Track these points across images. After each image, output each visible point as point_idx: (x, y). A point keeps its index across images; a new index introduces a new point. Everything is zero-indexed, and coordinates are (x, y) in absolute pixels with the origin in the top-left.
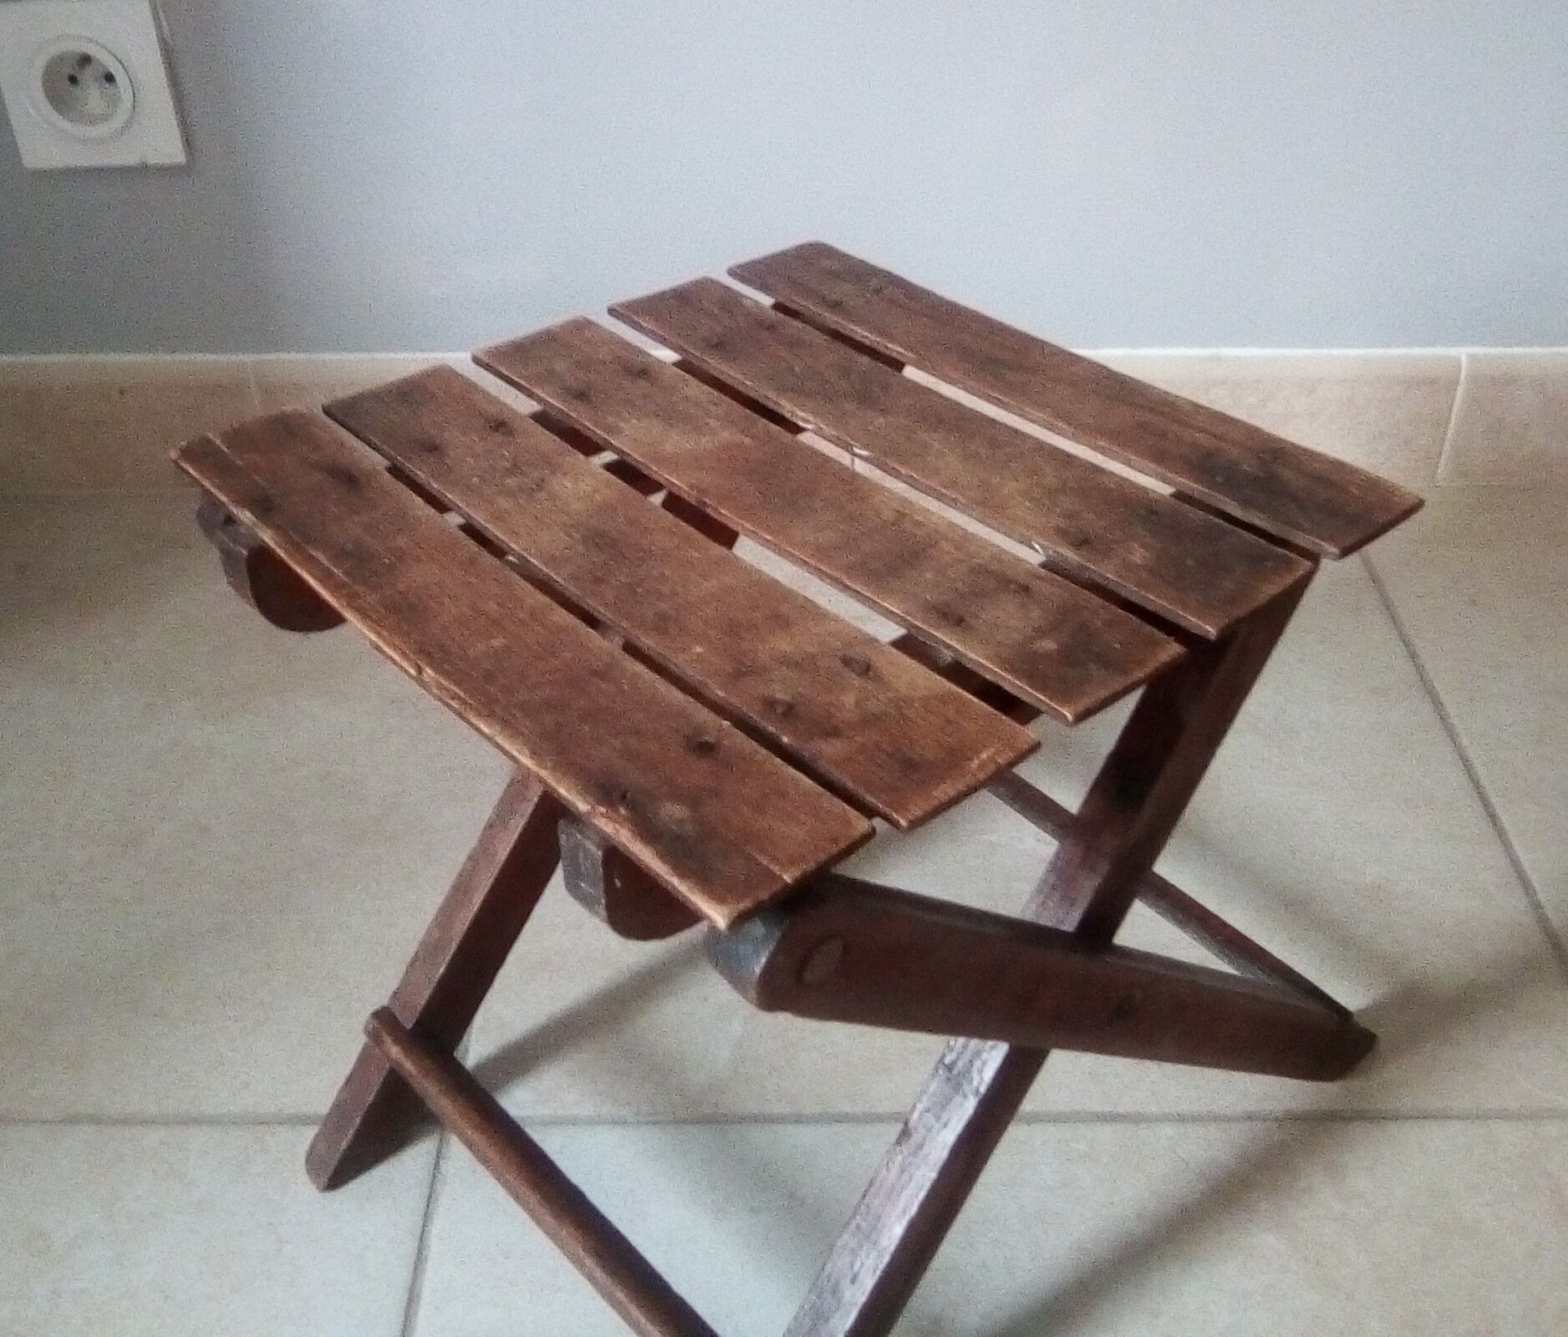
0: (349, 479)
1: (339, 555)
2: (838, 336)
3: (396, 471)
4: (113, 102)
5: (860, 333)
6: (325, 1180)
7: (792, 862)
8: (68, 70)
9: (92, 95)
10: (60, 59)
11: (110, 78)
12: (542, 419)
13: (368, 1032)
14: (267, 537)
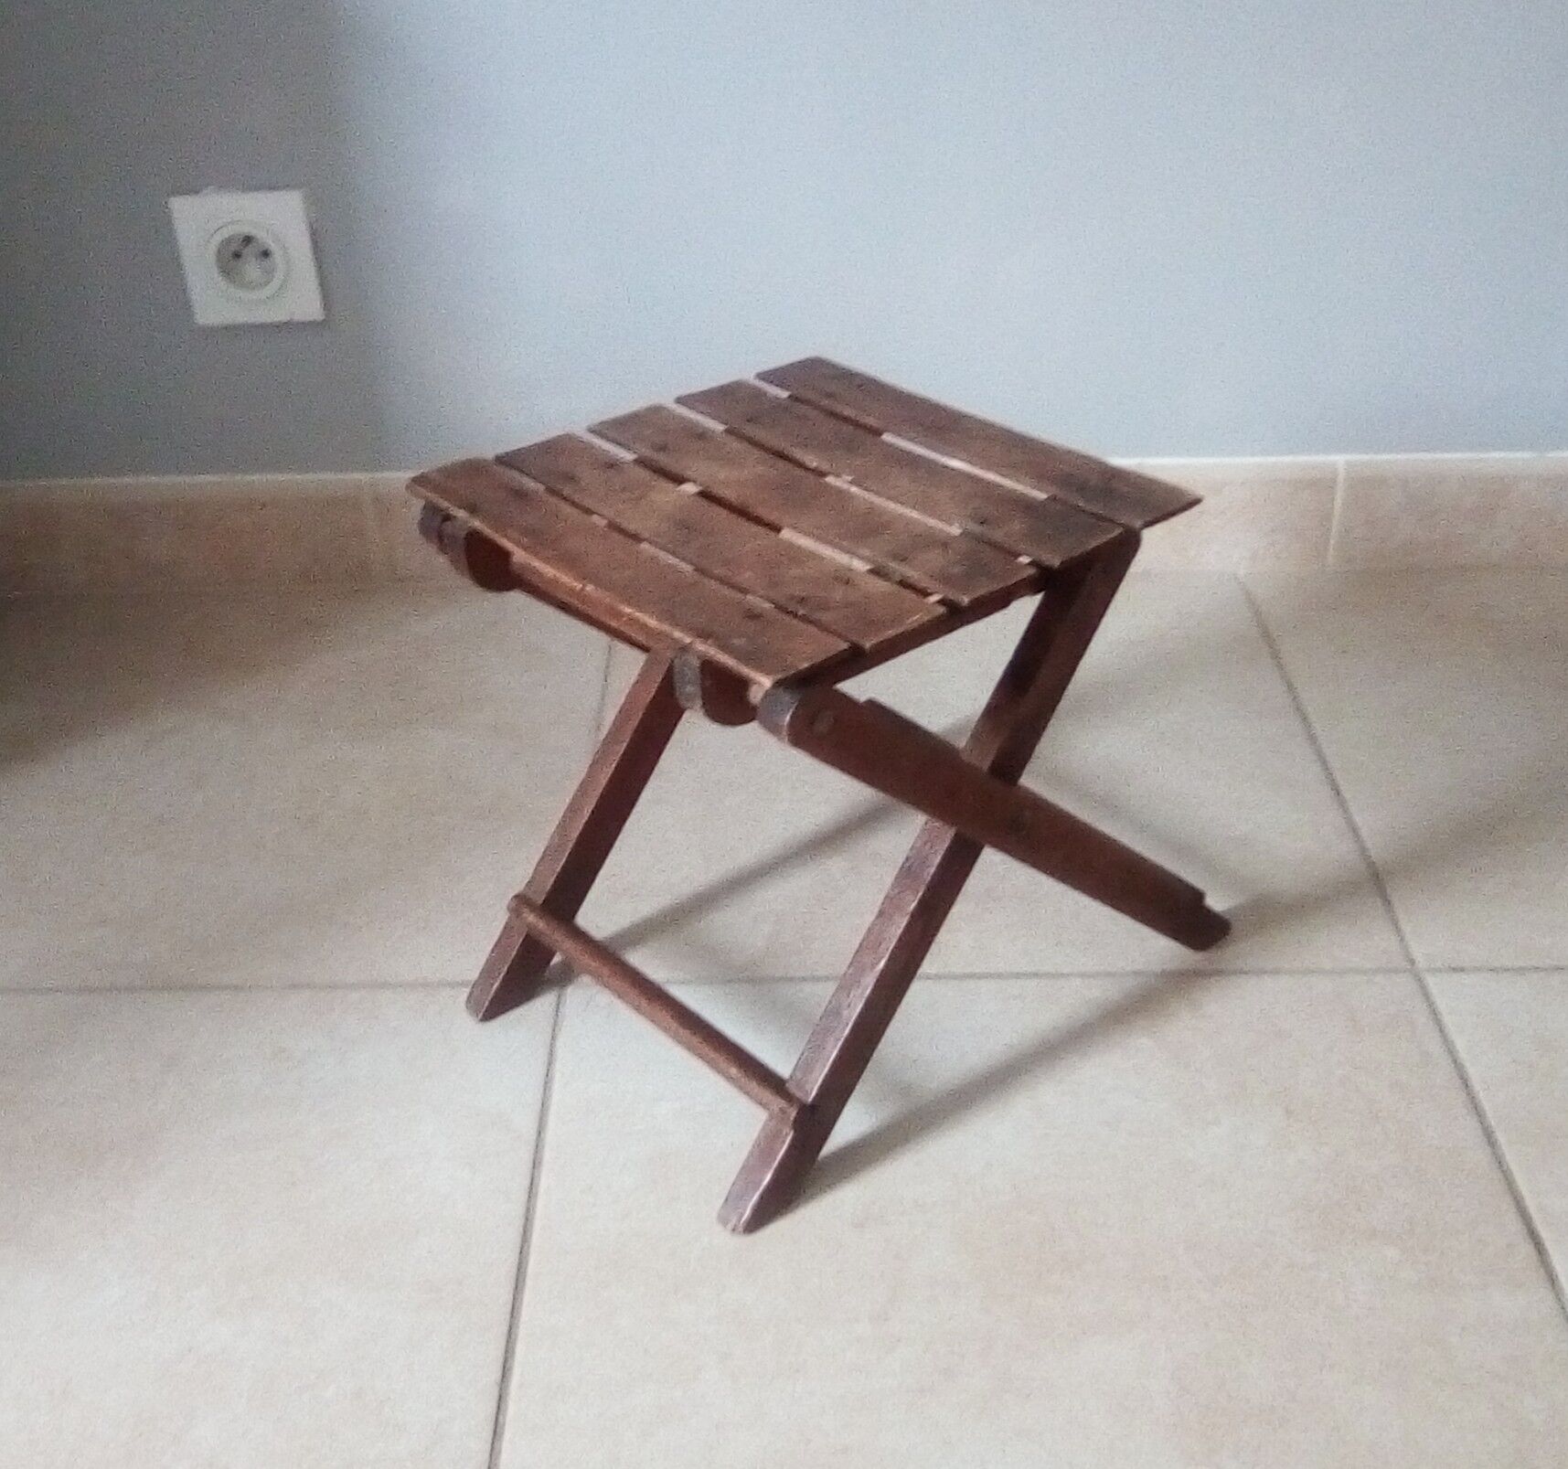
0: (521, 495)
1: (526, 532)
2: (833, 414)
3: (551, 491)
4: (269, 273)
5: (848, 412)
6: (480, 1015)
7: (806, 659)
8: (234, 247)
9: (252, 269)
10: (228, 241)
11: (266, 254)
12: (641, 462)
13: (510, 909)
14: (477, 524)
